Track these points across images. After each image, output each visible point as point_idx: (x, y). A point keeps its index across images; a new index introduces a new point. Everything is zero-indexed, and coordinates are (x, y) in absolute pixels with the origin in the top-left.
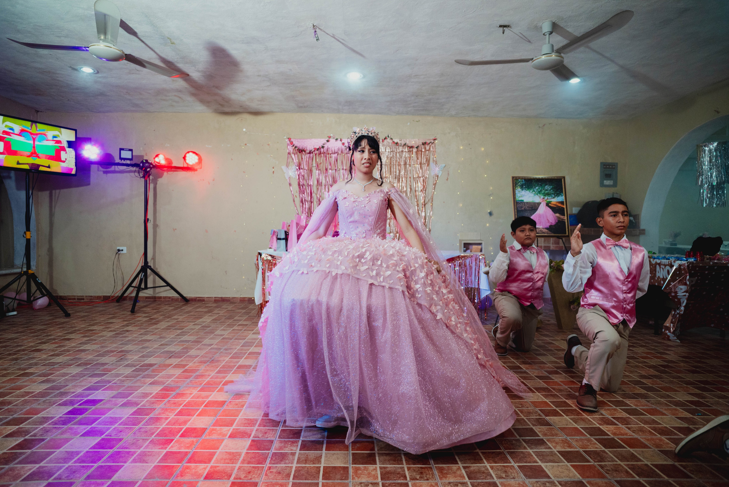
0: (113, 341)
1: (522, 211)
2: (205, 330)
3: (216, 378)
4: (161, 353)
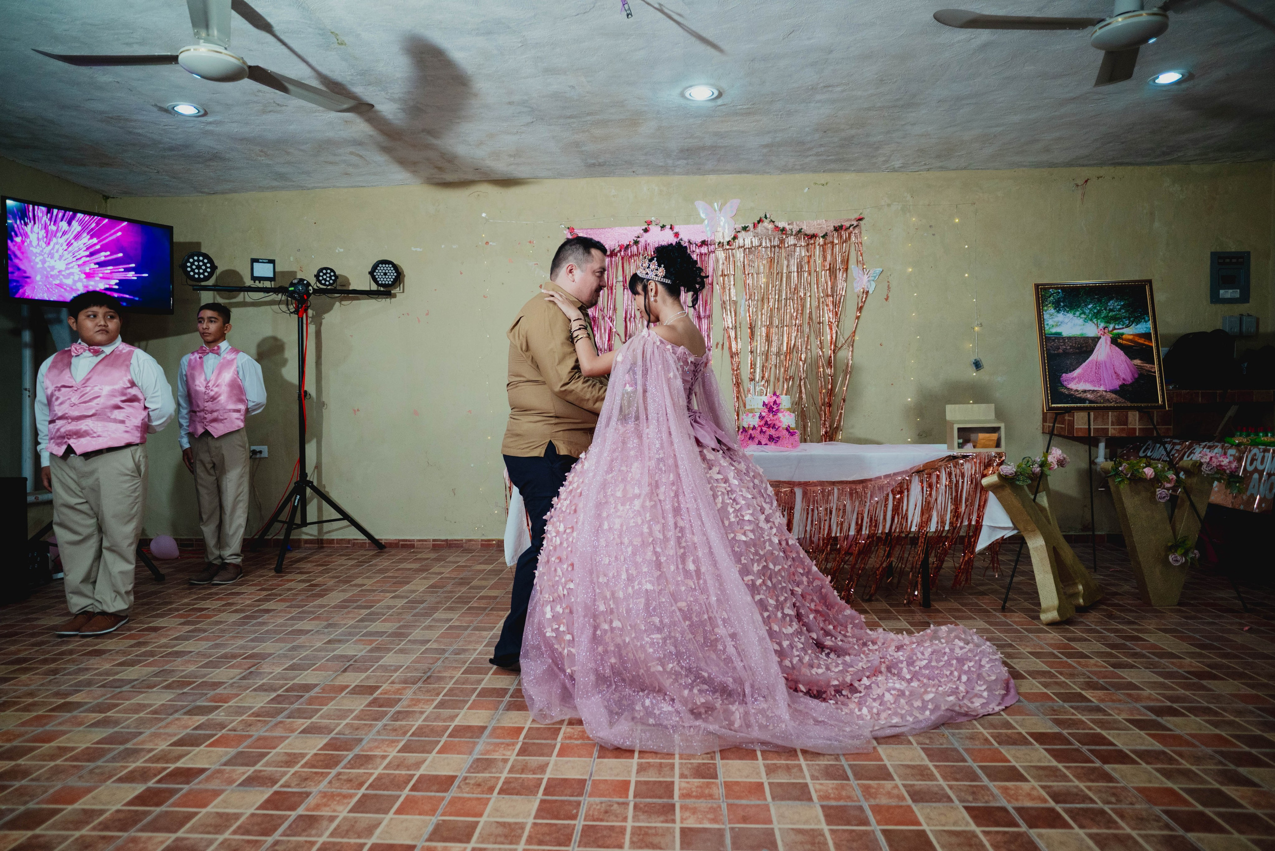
1: (1058, 355)
2: (416, 608)
3: (435, 720)
4: (328, 660)
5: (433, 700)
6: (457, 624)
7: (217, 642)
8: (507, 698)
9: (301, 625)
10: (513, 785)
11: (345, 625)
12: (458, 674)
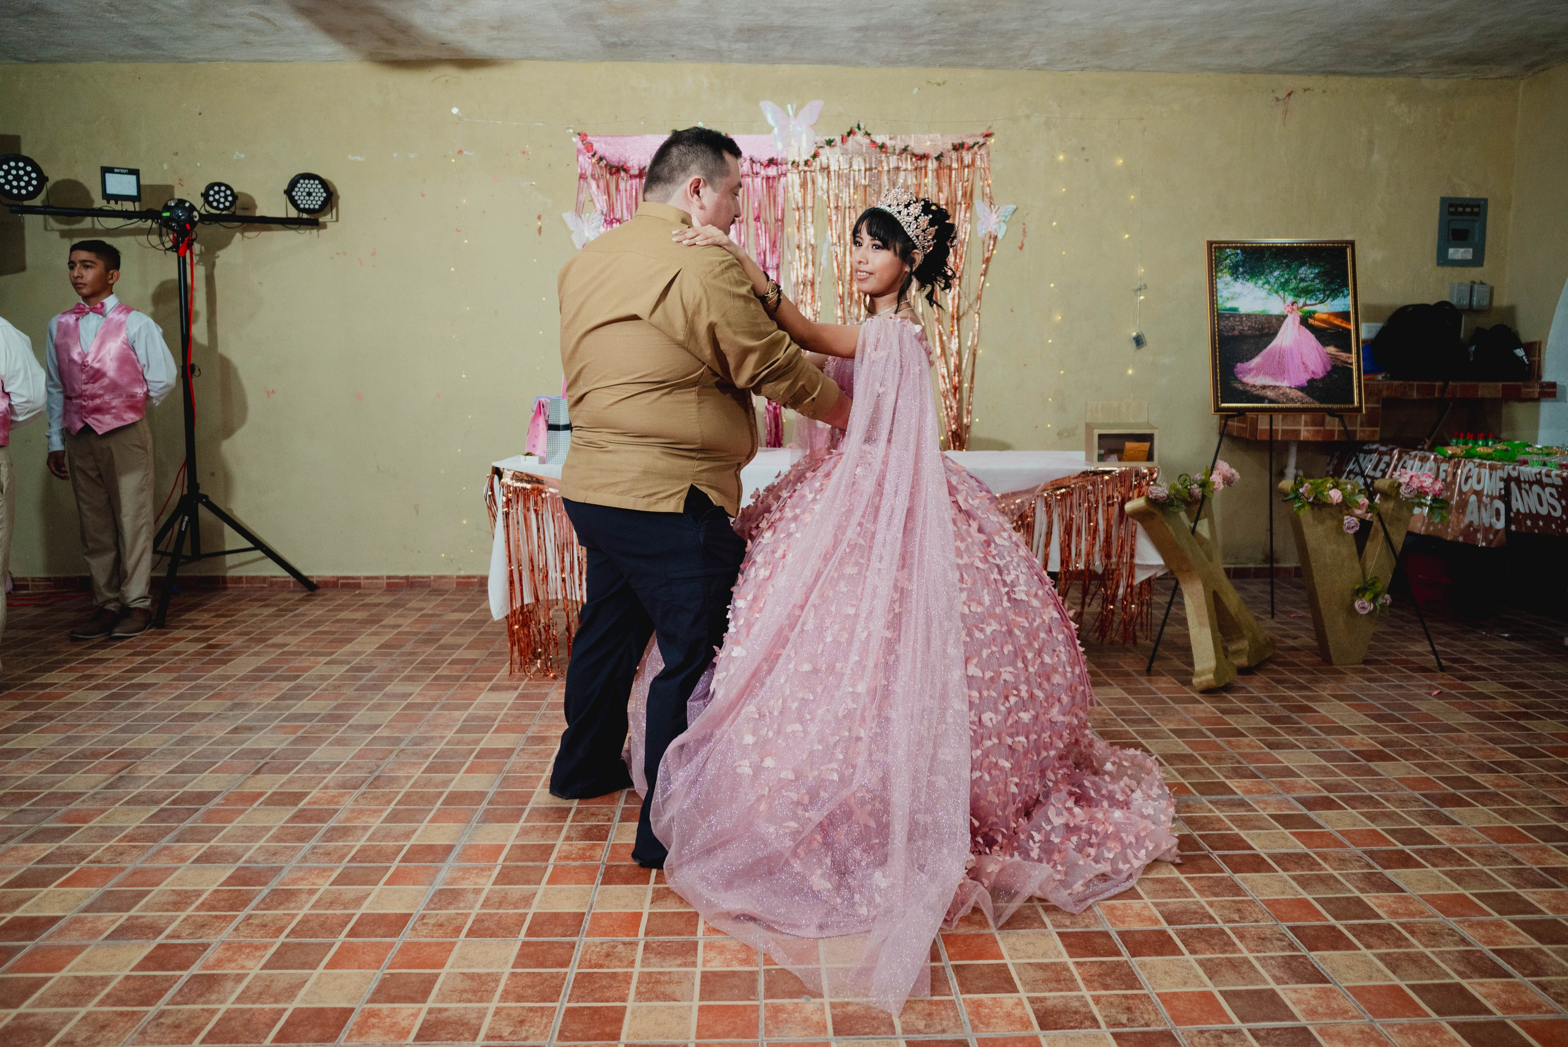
0: (101, 720)
3: (384, 838)
4: (232, 758)
5: (381, 811)
6: (419, 700)
7: (69, 734)
8: (484, 805)
9: (192, 707)
11: (258, 704)
12: (417, 773)
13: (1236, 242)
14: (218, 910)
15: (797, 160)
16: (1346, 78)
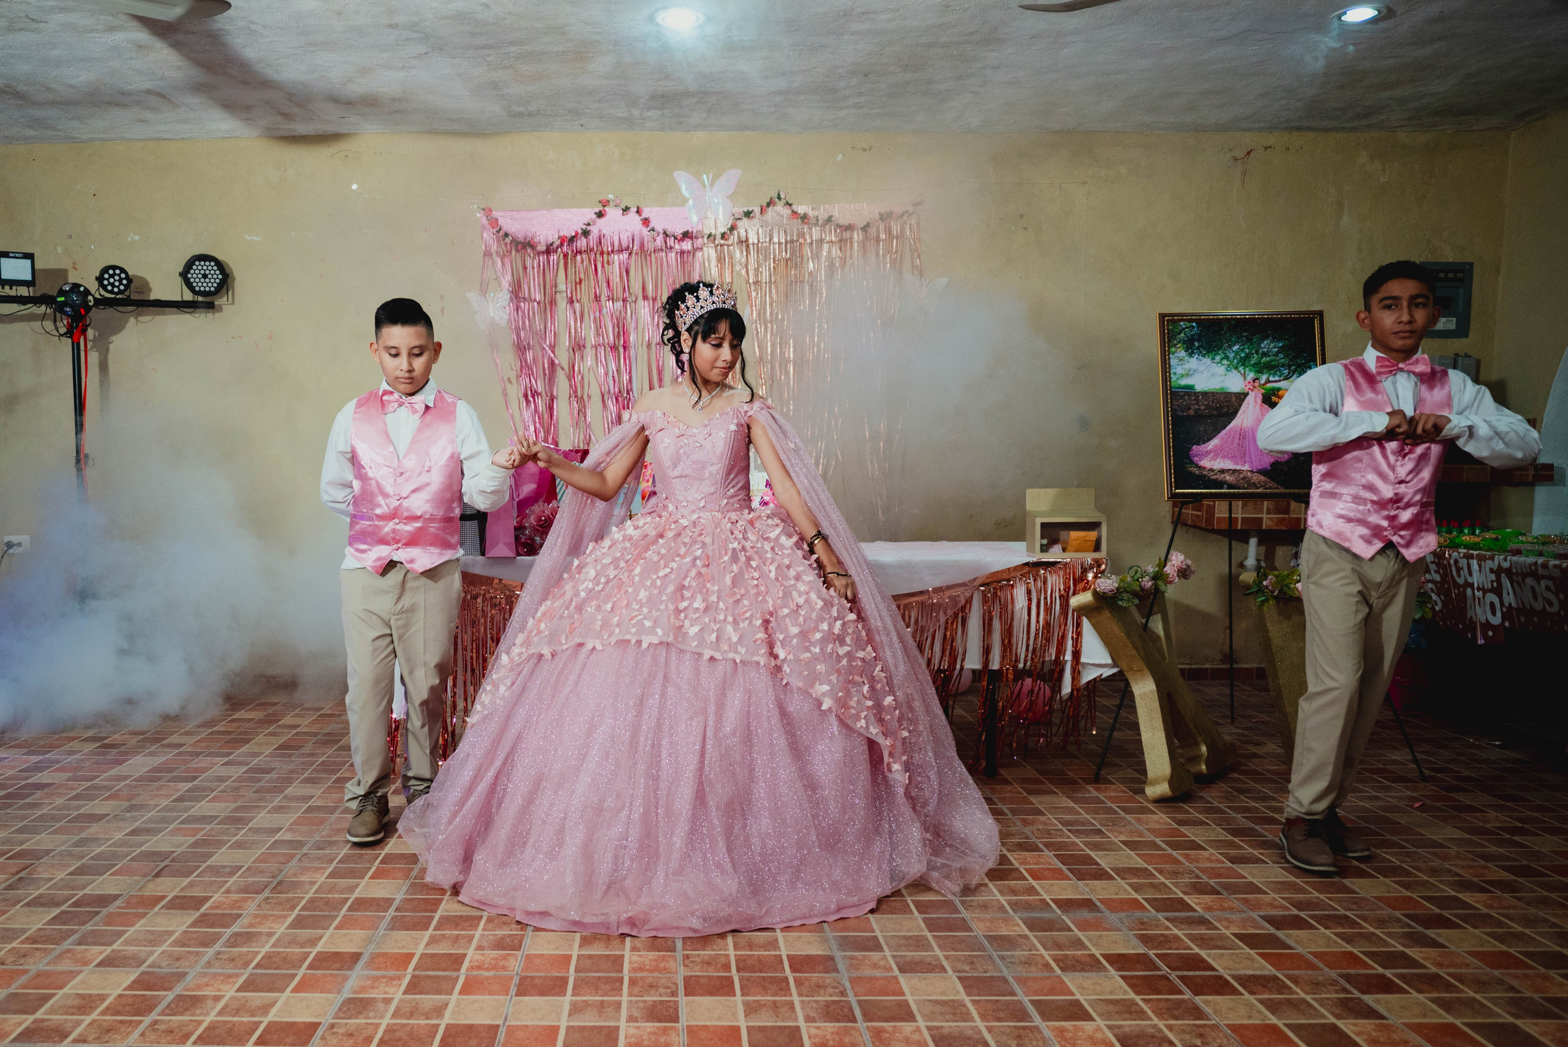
3: (290, 944)
4: (132, 860)
5: (286, 917)
8: (391, 912)
9: (89, 807)
10: (398, 1034)
11: (156, 806)
12: (321, 878)
13: (1192, 315)
14: (123, 1015)
15: (713, 232)
16: (1312, 134)
